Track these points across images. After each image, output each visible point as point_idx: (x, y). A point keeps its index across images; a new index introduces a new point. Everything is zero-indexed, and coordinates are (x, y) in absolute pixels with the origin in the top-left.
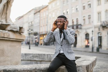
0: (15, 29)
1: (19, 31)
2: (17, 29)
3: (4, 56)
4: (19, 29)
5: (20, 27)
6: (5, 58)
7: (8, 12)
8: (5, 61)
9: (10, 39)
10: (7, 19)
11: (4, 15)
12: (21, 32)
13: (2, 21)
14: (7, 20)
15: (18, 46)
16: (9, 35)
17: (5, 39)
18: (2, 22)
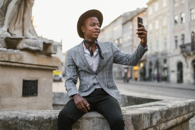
0: (36, 46)
1: (42, 50)
2: (39, 47)
3: (12, 96)
4: (42, 46)
5: (44, 43)
6: (13, 99)
7: (26, 16)
8: (15, 106)
9: (23, 65)
10: (25, 29)
11: (19, 22)
12: (49, 52)
13: (15, 33)
14: (25, 32)
15: (45, 79)
16: (21, 58)
17: (13, 64)
18: (15, 35)
